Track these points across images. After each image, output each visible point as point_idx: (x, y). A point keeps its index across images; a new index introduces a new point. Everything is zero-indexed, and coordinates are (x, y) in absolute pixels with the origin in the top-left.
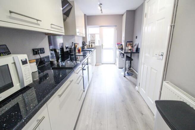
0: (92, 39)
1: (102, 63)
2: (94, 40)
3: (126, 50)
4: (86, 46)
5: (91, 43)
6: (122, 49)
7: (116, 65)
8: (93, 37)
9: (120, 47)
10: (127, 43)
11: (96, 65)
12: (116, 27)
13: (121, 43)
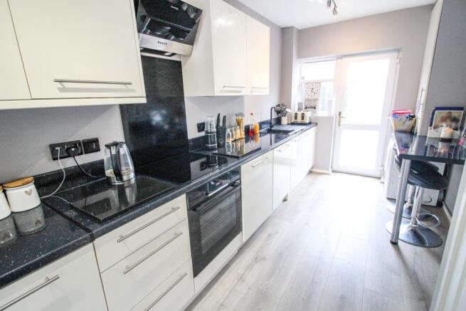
0: (310, 98)
1: (335, 168)
2: (316, 100)
3: (429, 138)
4: (286, 118)
5: (306, 108)
6: (411, 132)
7: (383, 183)
8: (314, 90)
9: (404, 123)
10: (436, 112)
11: (310, 172)
12: (400, 54)
13: (409, 113)
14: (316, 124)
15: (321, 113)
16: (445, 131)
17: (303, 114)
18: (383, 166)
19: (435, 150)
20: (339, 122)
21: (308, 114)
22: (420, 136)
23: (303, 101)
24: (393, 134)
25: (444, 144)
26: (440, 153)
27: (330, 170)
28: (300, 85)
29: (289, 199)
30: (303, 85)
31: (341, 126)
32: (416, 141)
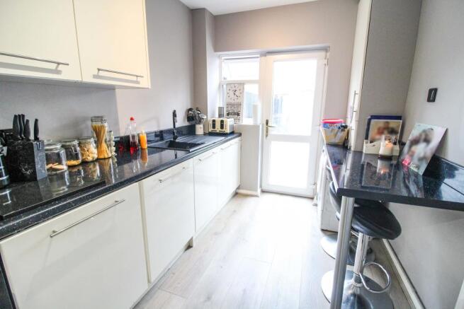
0: (233, 102)
2: (239, 105)
3: (366, 154)
4: (201, 126)
5: (228, 114)
6: (344, 146)
7: (316, 205)
8: (237, 93)
9: (336, 135)
10: (373, 121)
11: (236, 194)
12: (328, 54)
13: (341, 122)
14: (240, 135)
15: (246, 120)
16: (384, 146)
17: (222, 121)
18: (315, 184)
19: (373, 169)
20: (267, 132)
21: (229, 122)
22: (355, 152)
23: (225, 107)
24: (324, 148)
25: (384, 162)
26: (379, 173)
27: (259, 190)
28: (221, 86)
29: (194, 244)
30: (225, 86)
31: (268, 137)
32: (350, 157)
